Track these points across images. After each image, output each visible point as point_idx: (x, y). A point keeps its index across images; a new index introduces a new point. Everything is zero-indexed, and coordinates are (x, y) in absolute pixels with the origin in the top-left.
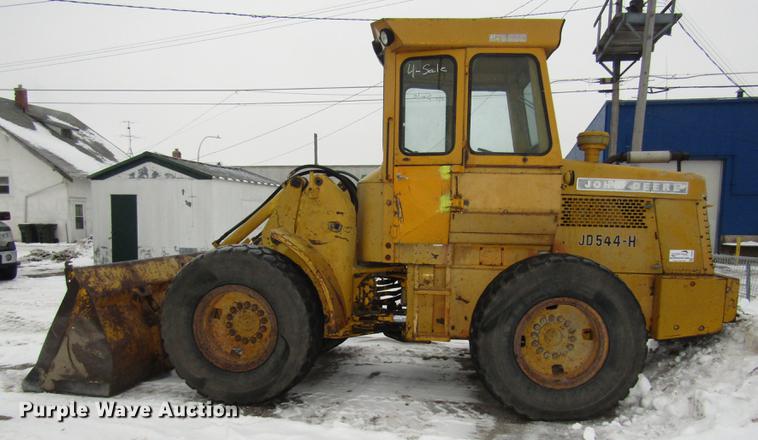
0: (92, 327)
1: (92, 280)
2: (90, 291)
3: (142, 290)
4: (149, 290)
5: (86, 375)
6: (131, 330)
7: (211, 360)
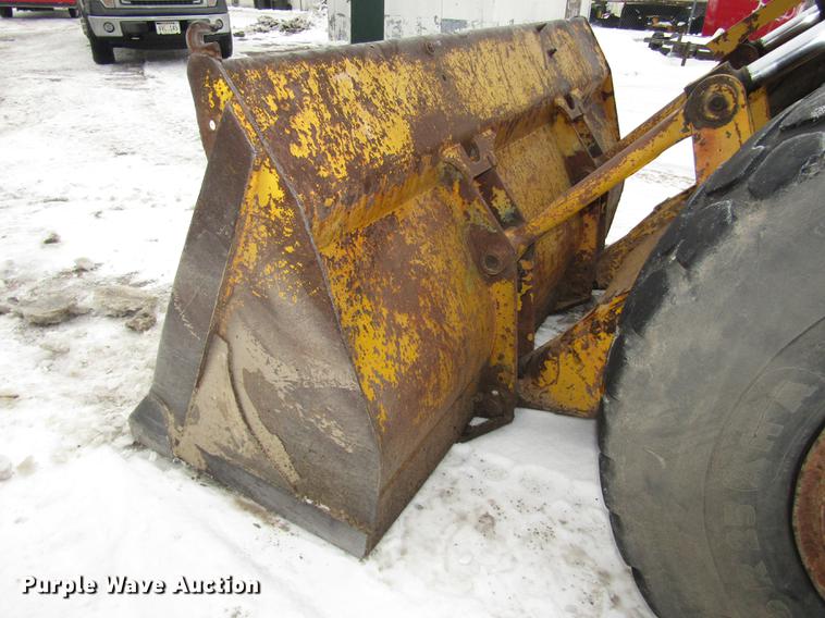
0: (310, 331)
1: (305, 120)
2: (300, 174)
3: (469, 146)
4: (486, 148)
5: (294, 477)
6: (438, 314)
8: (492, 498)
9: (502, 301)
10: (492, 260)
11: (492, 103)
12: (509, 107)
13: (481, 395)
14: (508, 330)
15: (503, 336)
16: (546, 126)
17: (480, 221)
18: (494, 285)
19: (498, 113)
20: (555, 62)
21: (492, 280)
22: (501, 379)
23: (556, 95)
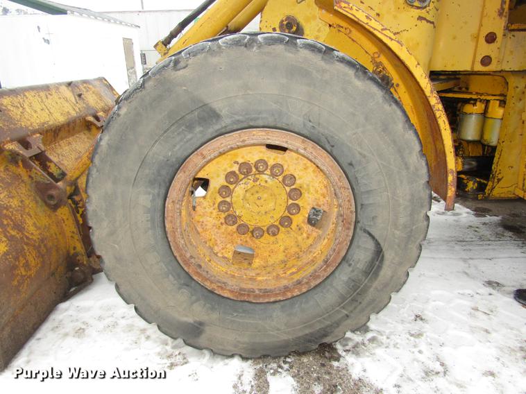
4: (37, 143)
6: (19, 227)
7: (208, 285)
8: (83, 320)
9: (65, 218)
10: (51, 197)
11: (37, 122)
12: (51, 123)
13: (70, 273)
14: (73, 232)
15: (72, 237)
16: (86, 132)
17: (39, 179)
18: (58, 211)
19: (43, 126)
20: (83, 99)
21: (55, 208)
22: (79, 261)
23: (86, 116)
